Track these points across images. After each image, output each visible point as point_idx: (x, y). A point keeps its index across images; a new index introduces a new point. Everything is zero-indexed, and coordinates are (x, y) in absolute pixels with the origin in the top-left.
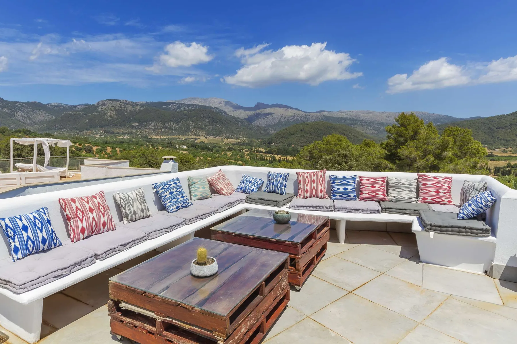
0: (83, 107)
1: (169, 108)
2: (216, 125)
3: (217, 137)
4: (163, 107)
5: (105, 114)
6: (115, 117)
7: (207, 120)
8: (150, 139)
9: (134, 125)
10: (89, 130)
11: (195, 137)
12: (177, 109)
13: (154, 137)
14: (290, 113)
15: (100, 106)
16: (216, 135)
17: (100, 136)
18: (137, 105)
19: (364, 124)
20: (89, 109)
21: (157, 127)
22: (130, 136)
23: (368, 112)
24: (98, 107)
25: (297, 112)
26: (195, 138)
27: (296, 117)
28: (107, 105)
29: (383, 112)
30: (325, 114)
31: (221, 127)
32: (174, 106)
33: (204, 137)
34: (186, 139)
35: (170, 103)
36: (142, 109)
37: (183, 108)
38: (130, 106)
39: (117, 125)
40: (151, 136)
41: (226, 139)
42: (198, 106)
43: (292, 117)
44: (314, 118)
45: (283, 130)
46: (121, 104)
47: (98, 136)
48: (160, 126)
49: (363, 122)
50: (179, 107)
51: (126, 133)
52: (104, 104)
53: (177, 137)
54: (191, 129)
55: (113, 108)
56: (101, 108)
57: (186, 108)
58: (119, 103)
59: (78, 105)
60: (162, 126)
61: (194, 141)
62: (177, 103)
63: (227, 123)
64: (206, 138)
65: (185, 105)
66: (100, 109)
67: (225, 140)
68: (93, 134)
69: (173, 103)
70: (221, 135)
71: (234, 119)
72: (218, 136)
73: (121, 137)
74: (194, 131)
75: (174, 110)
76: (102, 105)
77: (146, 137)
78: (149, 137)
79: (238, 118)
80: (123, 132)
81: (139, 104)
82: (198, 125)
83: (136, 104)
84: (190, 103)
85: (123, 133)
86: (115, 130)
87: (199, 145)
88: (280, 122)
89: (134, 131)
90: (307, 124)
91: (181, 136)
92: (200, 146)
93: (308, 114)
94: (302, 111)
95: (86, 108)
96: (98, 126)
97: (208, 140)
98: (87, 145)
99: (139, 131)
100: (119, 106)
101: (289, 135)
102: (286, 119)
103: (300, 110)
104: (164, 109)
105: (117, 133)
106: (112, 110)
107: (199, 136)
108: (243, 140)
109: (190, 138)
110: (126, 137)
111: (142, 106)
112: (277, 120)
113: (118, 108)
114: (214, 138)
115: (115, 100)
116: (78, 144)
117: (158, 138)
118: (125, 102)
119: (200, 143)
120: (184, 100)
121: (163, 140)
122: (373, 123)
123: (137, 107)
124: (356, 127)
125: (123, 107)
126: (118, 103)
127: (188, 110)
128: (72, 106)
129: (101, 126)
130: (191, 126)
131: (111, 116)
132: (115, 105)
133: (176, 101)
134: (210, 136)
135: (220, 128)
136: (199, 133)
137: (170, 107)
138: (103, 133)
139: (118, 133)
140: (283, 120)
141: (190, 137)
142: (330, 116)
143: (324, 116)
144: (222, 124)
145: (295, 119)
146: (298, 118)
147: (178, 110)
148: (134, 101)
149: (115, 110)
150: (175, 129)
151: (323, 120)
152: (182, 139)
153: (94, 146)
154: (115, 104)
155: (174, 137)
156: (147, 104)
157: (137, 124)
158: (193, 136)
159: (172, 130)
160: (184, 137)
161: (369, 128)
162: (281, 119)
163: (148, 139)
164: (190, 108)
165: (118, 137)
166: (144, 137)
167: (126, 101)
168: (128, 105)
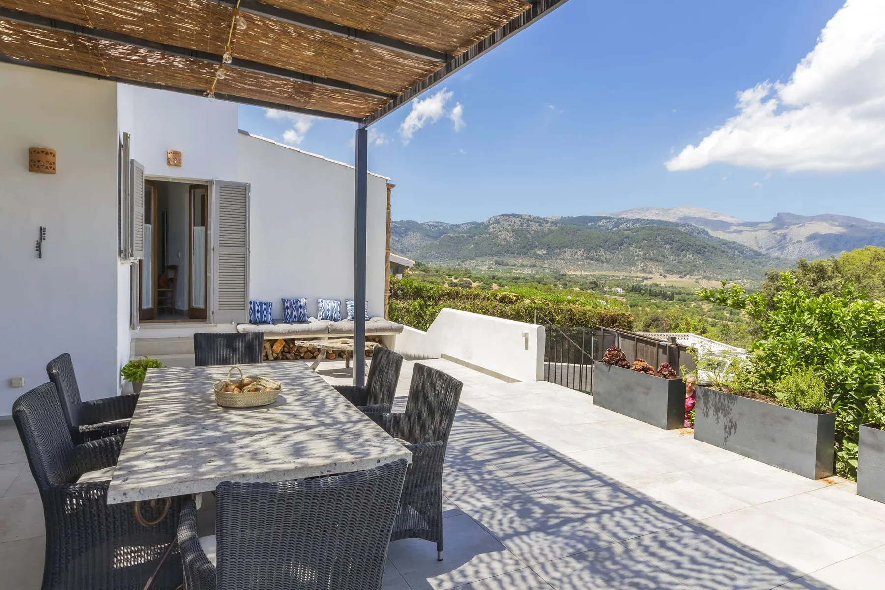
0: (468, 226)
1: (599, 226)
2: (685, 256)
3: (685, 276)
4: (589, 224)
5: (497, 237)
6: (512, 240)
7: (668, 246)
8: (563, 275)
9: (539, 252)
10: (473, 259)
11: (642, 275)
12: (613, 227)
13: (570, 273)
15: (491, 224)
16: (682, 274)
17: (489, 268)
18: (547, 222)
20: (477, 228)
21: (576, 256)
22: (532, 271)
24: (488, 226)
26: (643, 277)
28: (502, 223)
31: (695, 259)
32: (608, 222)
33: (661, 275)
34: (625, 278)
35: (600, 218)
36: (553, 228)
37: (622, 226)
38: (535, 223)
39: (514, 253)
40: (565, 272)
41: (704, 280)
42: (652, 221)
46: (522, 220)
47: (485, 268)
48: (582, 256)
50: (617, 224)
51: (526, 266)
52: (497, 222)
53: (610, 273)
54: (637, 261)
55: (510, 228)
56: (493, 228)
57: (630, 225)
58: (520, 219)
59: (462, 224)
60: (585, 255)
61: (639, 282)
62: (613, 218)
63: (708, 251)
64: (665, 277)
65: (628, 220)
66: (491, 230)
67: (704, 283)
68: (479, 266)
69: (606, 218)
70: (695, 273)
71: (725, 244)
72: (688, 274)
73: (519, 271)
74: (642, 265)
75: (608, 229)
76: (494, 223)
77: (557, 272)
78: (562, 273)
79: (734, 243)
80: (522, 263)
81: (550, 220)
82: (650, 255)
83: (545, 221)
84: (638, 217)
85: (522, 266)
86: (512, 261)
87: (647, 289)
89: (538, 263)
91: (617, 273)
92: (649, 290)
95: (472, 227)
96: (486, 255)
97: (667, 281)
98: (464, 279)
99: (546, 262)
100: (519, 224)
104: (590, 228)
105: (512, 266)
106: (508, 231)
107: (650, 273)
108: (743, 284)
109: (634, 277)
110: (527, 272)
111: (554, 223)
113: (517, 227)
114: (681, 277)
115: (513, 215)
116: (453, 277)
117: (576, 275)
118: (527, 217)
119: (651, 286)
120: (627, 212)
121: (584, 277)
123: (546, 225)
125: (524, 225)
126: (517, 220)
127: (632, 229)
128: (454, 225)
129: (490, 255)
130: (638, 256)
131: (506, 239)
132: (513, 223)
133: (611, 214)
134: (672, 274)
135: (693, 262)
136: (651, 268)
137: (601, 224)
138: (492, 264)
139: (515, 265)
141: (633, 274)
144: (699, 253)
147: (614, 229)
148: (542, 217)
149: (513, 231)
150: (608, 261)
152: (619, 277)
153: (475, 281)
154: (513, 221)
155: (604, 273)
156: (564, 221)
157: (545, 252)
158: (638, 273)
159: (603, 262)
160: (622, 275)
163: (560, 275)
164: (638, 225)
165: (514, 271)
166: (555, 273)
167: (530, 216)
168: (533, 223)
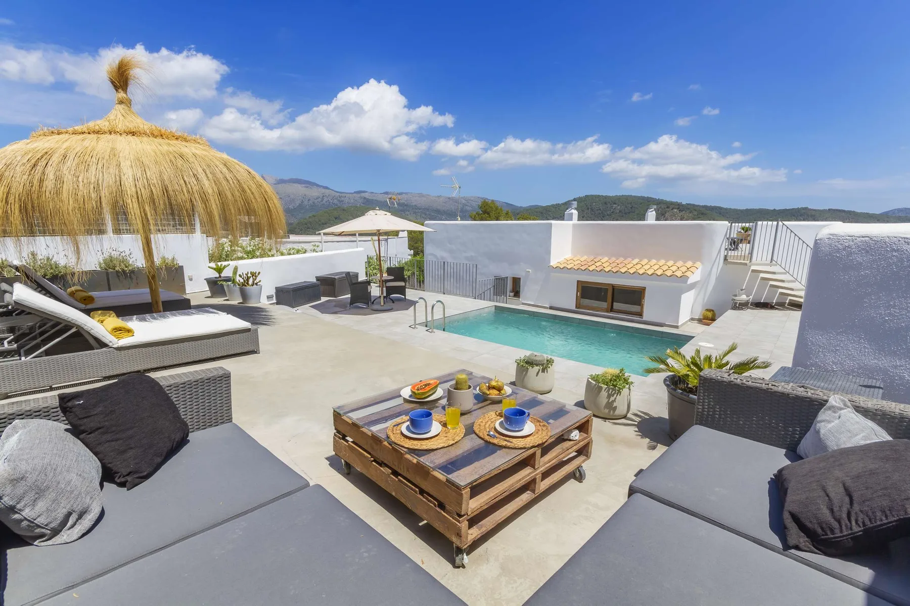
14: (314, 193)
19: (417, 211)
23: (421, 195)
25: (327, 191)
27: (325, 199)
29: (438, 196)
30: (366, 195)
43: (320, 200)
44: (352, 201)
45: (310, 217)
49: (416, 209)
88: (301, 207)
90: (344, 210)
93: (343, 195)
94: (332, 190)
101: (320, 225)
102: (311, 202)
103: (331, 189)
112: (298, 203)
122: (428, 210)
124: (408, 215)
140: (306, 203)
142: (375, 198)
143: (365, 198)
145: (324, 202)
146: (329, 200)
151: (363, 204)
161: (424, 216)
162: (302, 202)
